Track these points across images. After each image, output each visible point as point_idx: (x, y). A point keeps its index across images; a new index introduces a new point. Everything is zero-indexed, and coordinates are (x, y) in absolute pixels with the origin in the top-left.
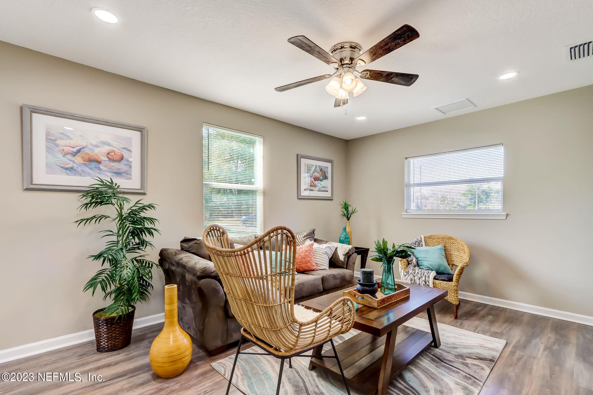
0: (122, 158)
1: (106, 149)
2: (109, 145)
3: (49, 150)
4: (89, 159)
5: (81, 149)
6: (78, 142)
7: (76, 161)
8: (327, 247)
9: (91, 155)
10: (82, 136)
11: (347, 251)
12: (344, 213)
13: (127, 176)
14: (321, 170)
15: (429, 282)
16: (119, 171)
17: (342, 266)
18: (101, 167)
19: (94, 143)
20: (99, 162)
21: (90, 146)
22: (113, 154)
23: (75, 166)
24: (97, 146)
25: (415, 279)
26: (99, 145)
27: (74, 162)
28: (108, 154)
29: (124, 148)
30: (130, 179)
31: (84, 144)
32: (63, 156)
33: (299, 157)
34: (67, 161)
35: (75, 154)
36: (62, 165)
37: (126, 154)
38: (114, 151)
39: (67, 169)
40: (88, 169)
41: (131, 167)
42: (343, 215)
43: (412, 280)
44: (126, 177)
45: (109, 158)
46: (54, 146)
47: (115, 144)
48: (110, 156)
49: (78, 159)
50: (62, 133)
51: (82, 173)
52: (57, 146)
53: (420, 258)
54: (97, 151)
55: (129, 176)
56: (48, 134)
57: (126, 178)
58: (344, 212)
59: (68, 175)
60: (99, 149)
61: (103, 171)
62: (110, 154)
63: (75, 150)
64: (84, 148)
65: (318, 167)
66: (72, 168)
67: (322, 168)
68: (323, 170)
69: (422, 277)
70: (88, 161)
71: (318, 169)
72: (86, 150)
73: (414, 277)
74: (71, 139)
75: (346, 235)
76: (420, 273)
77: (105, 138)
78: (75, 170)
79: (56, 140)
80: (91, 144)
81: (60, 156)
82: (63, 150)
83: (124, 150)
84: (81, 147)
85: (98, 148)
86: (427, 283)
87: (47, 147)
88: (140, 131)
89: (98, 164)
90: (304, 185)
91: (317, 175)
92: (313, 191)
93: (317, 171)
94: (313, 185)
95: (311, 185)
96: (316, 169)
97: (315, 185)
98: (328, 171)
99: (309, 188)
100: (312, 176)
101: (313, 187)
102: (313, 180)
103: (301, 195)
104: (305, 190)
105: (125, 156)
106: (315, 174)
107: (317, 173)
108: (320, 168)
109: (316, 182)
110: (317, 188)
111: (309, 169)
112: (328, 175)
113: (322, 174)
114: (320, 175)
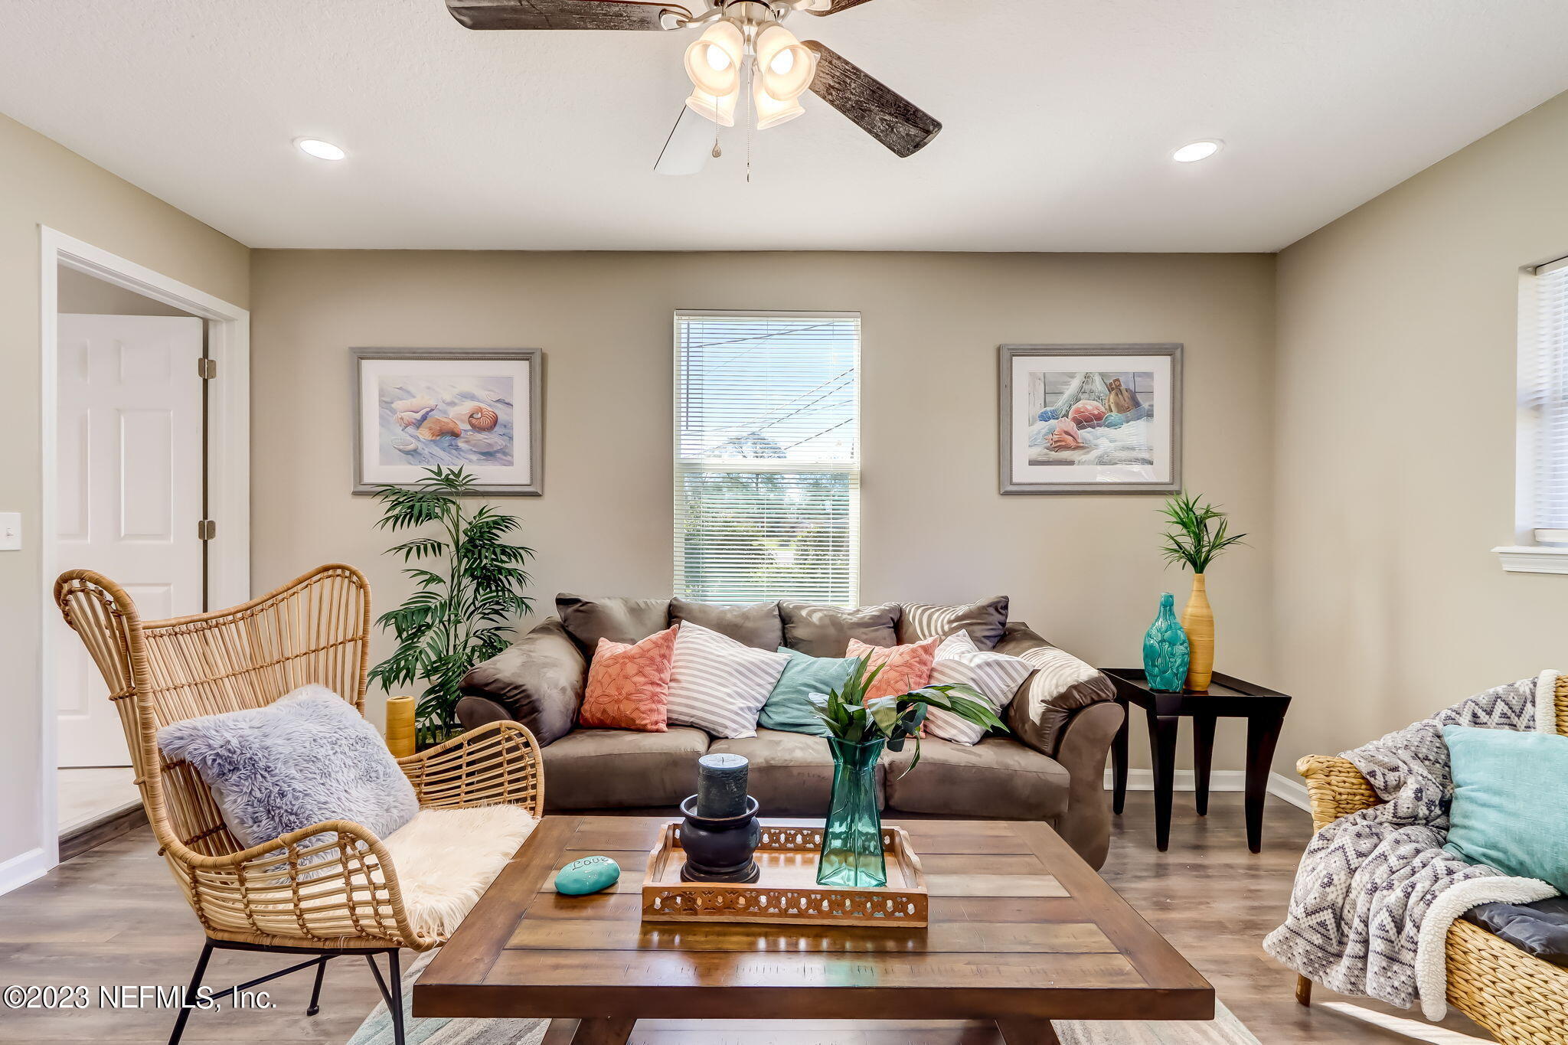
0: (495, 421)
1: (467, 407)
2: (473, 397)
3: (384, 421)
4: (441, 430)
5: (427, 413)
6: (423, 400)
7: (420, 436)
8: (988, 664)
9: (444, 422)
10: (429, 388)
11: (1063, 690)
12: (1175, 541)
13: (504, 458)
14: (1110, 388)
15: (1418, 928)
16: (491, 450)
17: (1034, 741)
18: (461, 444)
19: (448, 398)
20: (455, 435)
21: (441, 406)
22: (479, 415)
23: (420, 446)
24: (452, 404)
25: (1354, 885)
26: (456, 401)
27: (417, 439)
28: (471, 416)
29: (498, 401)
30: (511, 464)
31: (432, 403)
32: (403, 430)
33: (1005, 355)
34: (409, 438)
35: (418, 424)
36: (401, 447)
37: (502, 414)
38: (480, 410)
39: (407, 453)
40: (439, 450)
41: (511, 438)
42: (1176, 551)
43: (1330, 884)
44: (502, 459)
45: (472, 425)
46: (389, 413)
47: (481, 393)
48: (474, 421)
49: (424, 434)
50: (400, 389)
51: (430, 459)
52: (394, 412)
53: (1466, 784)
54: (453, 412)
55: (509, 458)
56: (382, 393)
57: (503, 462)
58: (1179, 539)
59: (411, 464)
60: (456, 408)
61: (463, 451)
62: (474, 416)
63: (418, 416)
64: (430, 411)
65: (1097, 379)
66: (415, 451)
67: (1118, 380)
68: (1123, 387)
69: (1390, 887)
70: (439, 435)
71: (1099, 386)
72: (436, 415)
73: (1352, 872)
74: (414, 397)
75: (1170, 627)
76: (1393, 861)
77: (467, 386)
78: (421, 454)
79: (392, 403)
80: (443, 402)
81: (399, 430)
82: (402, 419)
83: (499, 405)
84: (428, 409)
85: (454, 407)
86: (1409, 926)
87: (381, 417)
88: (528, 360)
89: (454, 439)
90: (1029, 446)
91: (1089, 408)
92: (1071, 463)
93: (1092, 392)
94: (1073, 444)
95: (1059, 446)
96: (1086, 387)
97: (1082, 445)
98: (1152, 387)
99: (1054, 455)
100: (1068, 412)
101: (1072, 452)
102: (1072, 426)
103: (1015, 480)
104: (1032, 463)
105: (502, 417)
106: (1079, 405)
107: (1094, 400)
108: (1108, 382)
109: (1085, 434)
110: (1093, 455)
111: (1051, 389)
112: (1151, 403)
113: (1118, 401)
114: (1109, 406)
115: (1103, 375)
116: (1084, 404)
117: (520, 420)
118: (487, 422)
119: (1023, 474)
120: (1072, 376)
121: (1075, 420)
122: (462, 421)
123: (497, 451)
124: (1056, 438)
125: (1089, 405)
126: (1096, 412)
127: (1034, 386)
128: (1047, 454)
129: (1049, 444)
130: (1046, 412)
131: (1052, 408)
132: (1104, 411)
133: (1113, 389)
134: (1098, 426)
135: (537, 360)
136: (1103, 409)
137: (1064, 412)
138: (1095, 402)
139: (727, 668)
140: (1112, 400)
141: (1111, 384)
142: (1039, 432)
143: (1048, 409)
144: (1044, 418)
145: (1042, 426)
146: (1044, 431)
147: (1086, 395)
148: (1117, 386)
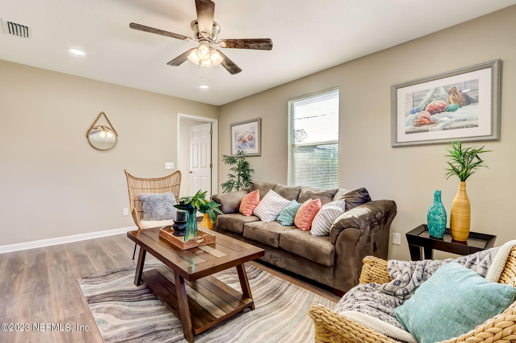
1: (248, 135)
2: (249, 132)
3: (235, 140)
4: (243, 141)
9: (244, 139)
10: (242, 131)
14: (450, 93)
18: (247, 144)
20: (246, 142)
21: (244, 135)
22: (250, 136)
23: (240, 145)
30: (255, 148)
31: (242, 135)
32: (238, 142)
33: (394, 89)
40: (243, 146)
41: (255, 142)
44: (253, 147)
50: (237, 132)
52: (237, 137)
55: (255, 146)
56: (235, 134)
61: (247, 146)
65: (442, 90)
67: (455, 88)
68: (458, 91)
71: (443, 93)
74: (239, 134)
77: (247, 130)
78: (240, 147)
82: (238, 139)
83: (253, 133)
88: (257, 121)
90: (406, 126)
91: (437, 104)
92: (427, 131)
93: (438, 96)
94: (428, 122)
95: (421, 124)
96: (435, 95)
97: (433, 122)
98: (478, 86)
99: (418, 128)
100: (425, 108)
101: (428, 126)
102: (427, 114)
103: (398, 141)
104: (407, 133)
105: (253, 136)
106: (432, 104)
107: (440, 100)
108: (448, 90)
109: (435, 117)
110: (440, 126)
111: (416, 99)
112: (477, 95)
113: (454, 98)
114: (449, 101)
115: (445, 87)
116: (434, 103)
117: (256, 136)
118: (251, 138)
119: (402, 138)
120: (428, 91)
121: (429, 111)
122: (247, 138)
123: (253, 145)
124: (419, 120)
125: (437, 103)
126: (441, 105)
127: (408, 99)
128: (414, 128)
129: (415, 124)
130: (414, 110)
131: (417, 108)
132: (446, 104)
133: (451, 93)
134: (442, 112)
135: (259, 120)
136: (445, 103)
137: (423, 108)
138: (441, 101)
139: (270, 203)
140: (450, 98)
141: (450, 90)
142: (410, 119)
143: (415, 108)
144: (413, 112)
145: (412, 116)
146: (412, 119)
147: (435, 99)
148: (454, 91)
